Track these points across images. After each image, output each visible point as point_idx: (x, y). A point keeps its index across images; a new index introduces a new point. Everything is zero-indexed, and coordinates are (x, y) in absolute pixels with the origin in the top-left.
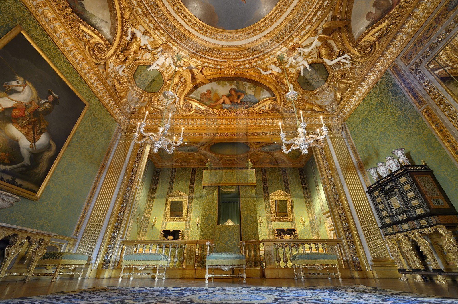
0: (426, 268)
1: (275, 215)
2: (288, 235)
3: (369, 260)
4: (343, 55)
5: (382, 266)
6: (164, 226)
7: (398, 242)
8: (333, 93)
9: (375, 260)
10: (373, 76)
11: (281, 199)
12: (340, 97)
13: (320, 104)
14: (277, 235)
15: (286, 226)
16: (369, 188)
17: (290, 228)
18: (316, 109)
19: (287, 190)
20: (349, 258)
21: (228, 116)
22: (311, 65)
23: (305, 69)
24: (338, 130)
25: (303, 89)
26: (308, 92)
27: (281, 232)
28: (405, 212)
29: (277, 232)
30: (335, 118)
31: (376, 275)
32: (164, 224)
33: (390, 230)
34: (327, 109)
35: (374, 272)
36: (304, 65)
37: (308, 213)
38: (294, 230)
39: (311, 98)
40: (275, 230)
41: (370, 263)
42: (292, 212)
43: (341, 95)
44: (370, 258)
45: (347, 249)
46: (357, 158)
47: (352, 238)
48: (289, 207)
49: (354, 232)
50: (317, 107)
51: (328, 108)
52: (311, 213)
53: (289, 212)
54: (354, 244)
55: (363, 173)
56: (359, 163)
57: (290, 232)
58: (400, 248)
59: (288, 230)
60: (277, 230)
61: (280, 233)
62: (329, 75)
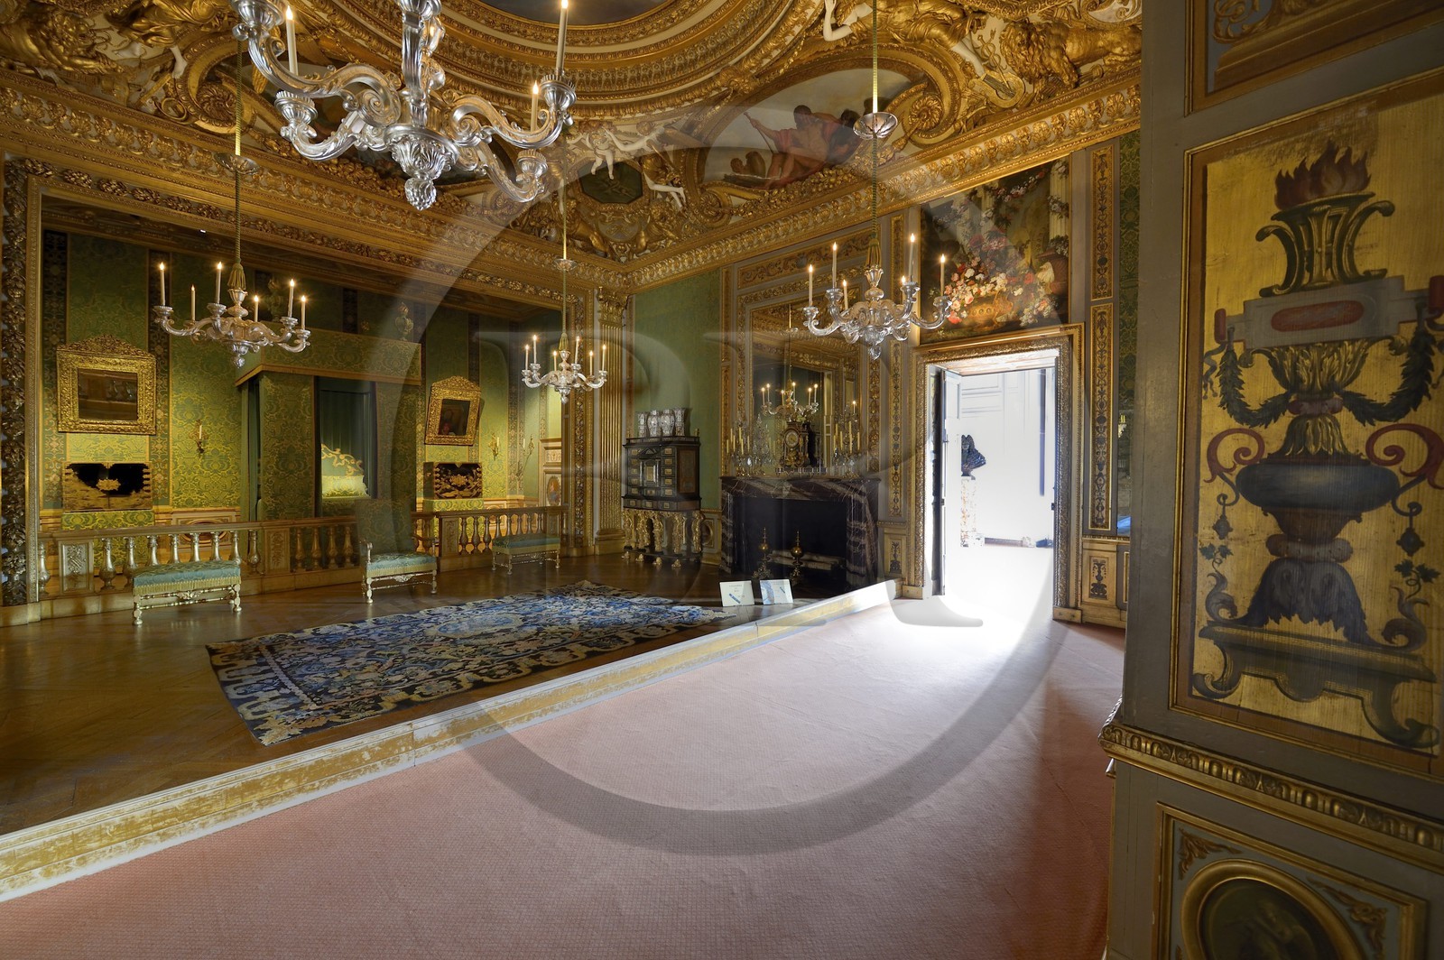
0: (652, 546)
1: (437, 431)
2: (463, 474)
3: (595, 532)
4: (678, 186)
5: (608, 539)
6: (54, 444)
7: (636, 518)
8: (636, 228)
9: (602, 532)
10: (701, 258)
11: (459, 398)
12: (644, 244)
13: (604, 233)
14: (438, 475)
15: (458, 455)
16: (628, 440)
17: (466, 460)
18: (595, 241)
19: (474, 375)
20: (572, 532)
21: (376, 193)
22: (616, 165)
23: (604, 169)
24: (618, 306)
25: (583, 192)
26: (591, 202)
27: (449, 469)
28: (656, 489)
29: (438, 470)
30: (623, 276)
31: (598, 552)
32: (54, 439)
33: (633, 502)
34: (614, 247)
35: (597, 548)
36: (604, 157)
37: (510, 429)
38: (476, 465)
39: (593, 214)
40: (435, 465)
41: (595, 536)
42: (477, 425)
43: (647, 243)
44: (597, 528)
45: (572, 520)
46: (630, 373)
47: (583, 505)
48: (472, 416)
49: (589, 495)
50: (598, 238)
51: (617, 248)
52: (515, 429)
53: (470, 427)
54: (583, 512)
55: (630, 403)
56: (630, 384)
57: (471, 469)
58: (636, 526)
59: (465, 465)
60: (440, 465)
61: (446, 473)
62: (642, 195)
